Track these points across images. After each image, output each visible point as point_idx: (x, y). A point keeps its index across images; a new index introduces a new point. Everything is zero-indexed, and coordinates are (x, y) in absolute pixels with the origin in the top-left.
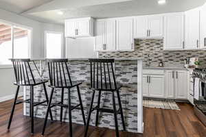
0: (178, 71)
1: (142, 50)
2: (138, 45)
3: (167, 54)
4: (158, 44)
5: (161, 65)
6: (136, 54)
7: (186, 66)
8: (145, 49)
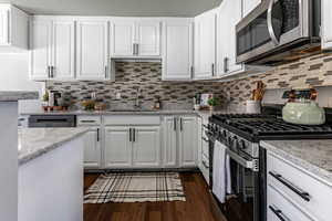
0: (184, 118)
1: (128, 80)
2: (121, 71)
3: (168, 88)
4: (153, 70)
5: (158, 105)
6: (118, 88)
7: (196, 107)
8: (133, 79)
